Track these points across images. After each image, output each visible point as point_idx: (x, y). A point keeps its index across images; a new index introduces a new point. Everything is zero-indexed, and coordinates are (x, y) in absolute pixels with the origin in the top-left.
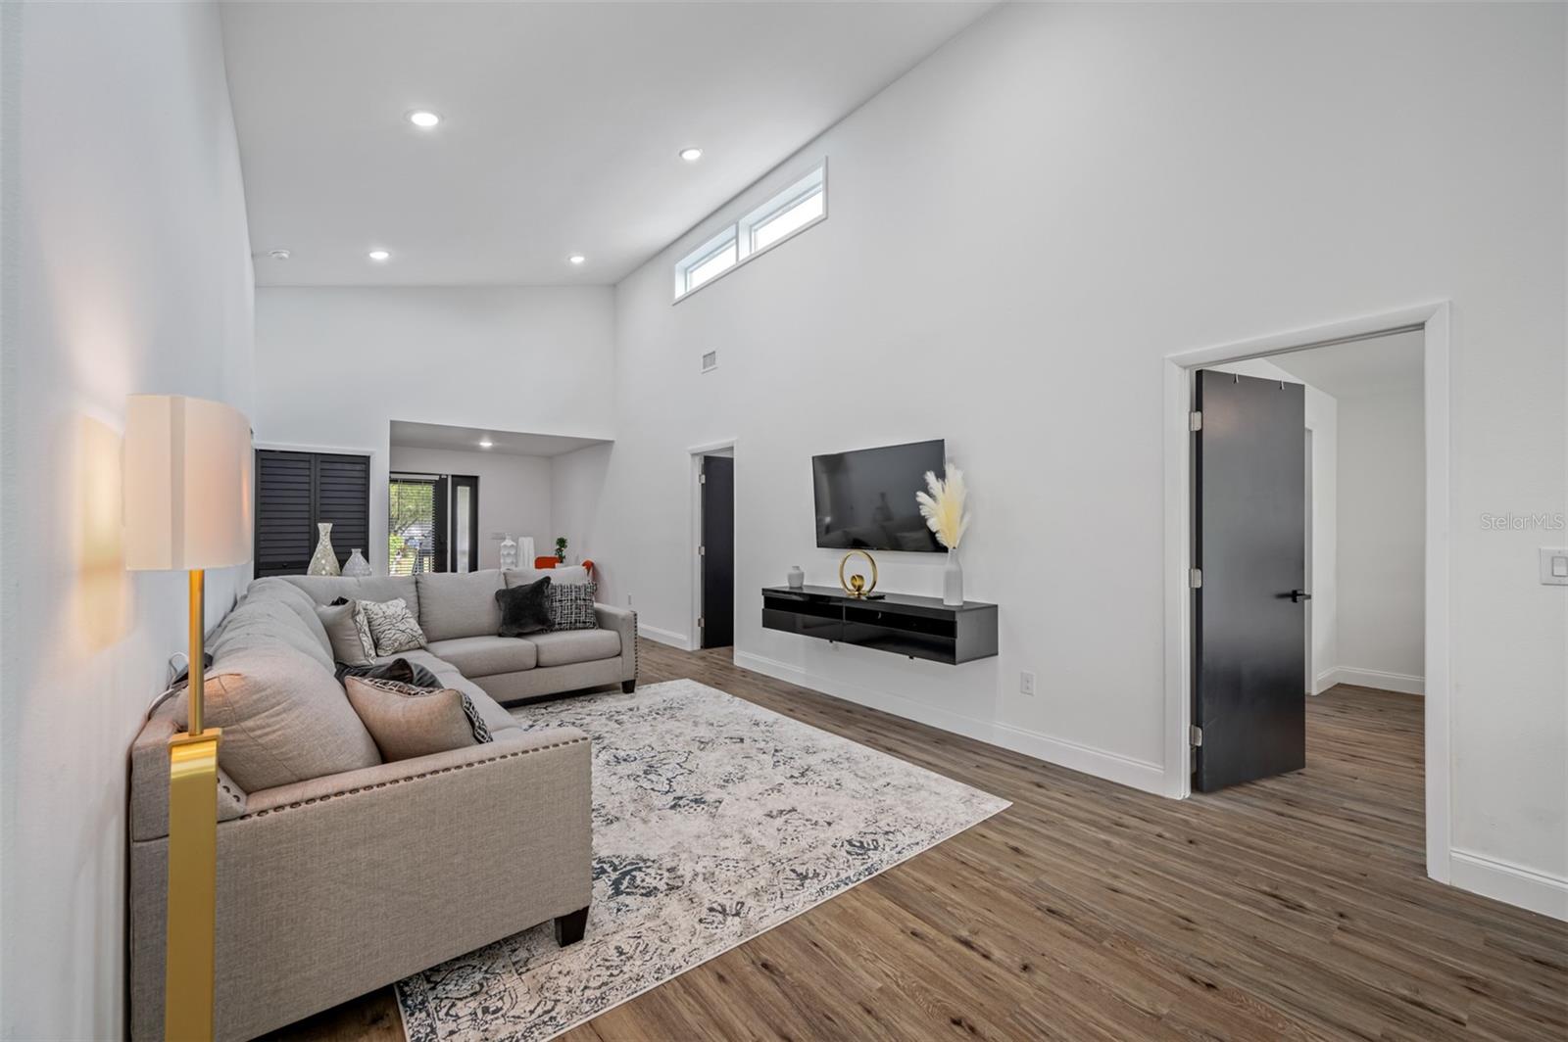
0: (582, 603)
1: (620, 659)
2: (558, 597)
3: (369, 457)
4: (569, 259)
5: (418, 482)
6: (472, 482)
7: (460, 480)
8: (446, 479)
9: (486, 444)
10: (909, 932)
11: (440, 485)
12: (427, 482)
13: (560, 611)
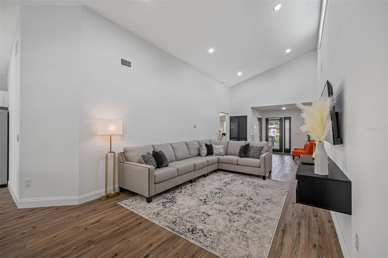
0: (256, 151)
1: (260, 168)
2: (251, 149)
3: (247, 116)
4: (285, 52)
5: (275, 120)
6: (290, 119)
7: (286, 118)
8: (282, 119)
9: (284, 109)
10: (152, 244)
11: (281, 120)
12: (277, 120)
13: (251, 152)
